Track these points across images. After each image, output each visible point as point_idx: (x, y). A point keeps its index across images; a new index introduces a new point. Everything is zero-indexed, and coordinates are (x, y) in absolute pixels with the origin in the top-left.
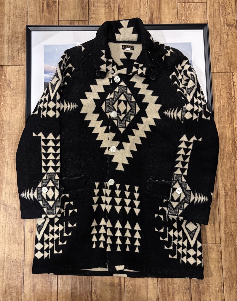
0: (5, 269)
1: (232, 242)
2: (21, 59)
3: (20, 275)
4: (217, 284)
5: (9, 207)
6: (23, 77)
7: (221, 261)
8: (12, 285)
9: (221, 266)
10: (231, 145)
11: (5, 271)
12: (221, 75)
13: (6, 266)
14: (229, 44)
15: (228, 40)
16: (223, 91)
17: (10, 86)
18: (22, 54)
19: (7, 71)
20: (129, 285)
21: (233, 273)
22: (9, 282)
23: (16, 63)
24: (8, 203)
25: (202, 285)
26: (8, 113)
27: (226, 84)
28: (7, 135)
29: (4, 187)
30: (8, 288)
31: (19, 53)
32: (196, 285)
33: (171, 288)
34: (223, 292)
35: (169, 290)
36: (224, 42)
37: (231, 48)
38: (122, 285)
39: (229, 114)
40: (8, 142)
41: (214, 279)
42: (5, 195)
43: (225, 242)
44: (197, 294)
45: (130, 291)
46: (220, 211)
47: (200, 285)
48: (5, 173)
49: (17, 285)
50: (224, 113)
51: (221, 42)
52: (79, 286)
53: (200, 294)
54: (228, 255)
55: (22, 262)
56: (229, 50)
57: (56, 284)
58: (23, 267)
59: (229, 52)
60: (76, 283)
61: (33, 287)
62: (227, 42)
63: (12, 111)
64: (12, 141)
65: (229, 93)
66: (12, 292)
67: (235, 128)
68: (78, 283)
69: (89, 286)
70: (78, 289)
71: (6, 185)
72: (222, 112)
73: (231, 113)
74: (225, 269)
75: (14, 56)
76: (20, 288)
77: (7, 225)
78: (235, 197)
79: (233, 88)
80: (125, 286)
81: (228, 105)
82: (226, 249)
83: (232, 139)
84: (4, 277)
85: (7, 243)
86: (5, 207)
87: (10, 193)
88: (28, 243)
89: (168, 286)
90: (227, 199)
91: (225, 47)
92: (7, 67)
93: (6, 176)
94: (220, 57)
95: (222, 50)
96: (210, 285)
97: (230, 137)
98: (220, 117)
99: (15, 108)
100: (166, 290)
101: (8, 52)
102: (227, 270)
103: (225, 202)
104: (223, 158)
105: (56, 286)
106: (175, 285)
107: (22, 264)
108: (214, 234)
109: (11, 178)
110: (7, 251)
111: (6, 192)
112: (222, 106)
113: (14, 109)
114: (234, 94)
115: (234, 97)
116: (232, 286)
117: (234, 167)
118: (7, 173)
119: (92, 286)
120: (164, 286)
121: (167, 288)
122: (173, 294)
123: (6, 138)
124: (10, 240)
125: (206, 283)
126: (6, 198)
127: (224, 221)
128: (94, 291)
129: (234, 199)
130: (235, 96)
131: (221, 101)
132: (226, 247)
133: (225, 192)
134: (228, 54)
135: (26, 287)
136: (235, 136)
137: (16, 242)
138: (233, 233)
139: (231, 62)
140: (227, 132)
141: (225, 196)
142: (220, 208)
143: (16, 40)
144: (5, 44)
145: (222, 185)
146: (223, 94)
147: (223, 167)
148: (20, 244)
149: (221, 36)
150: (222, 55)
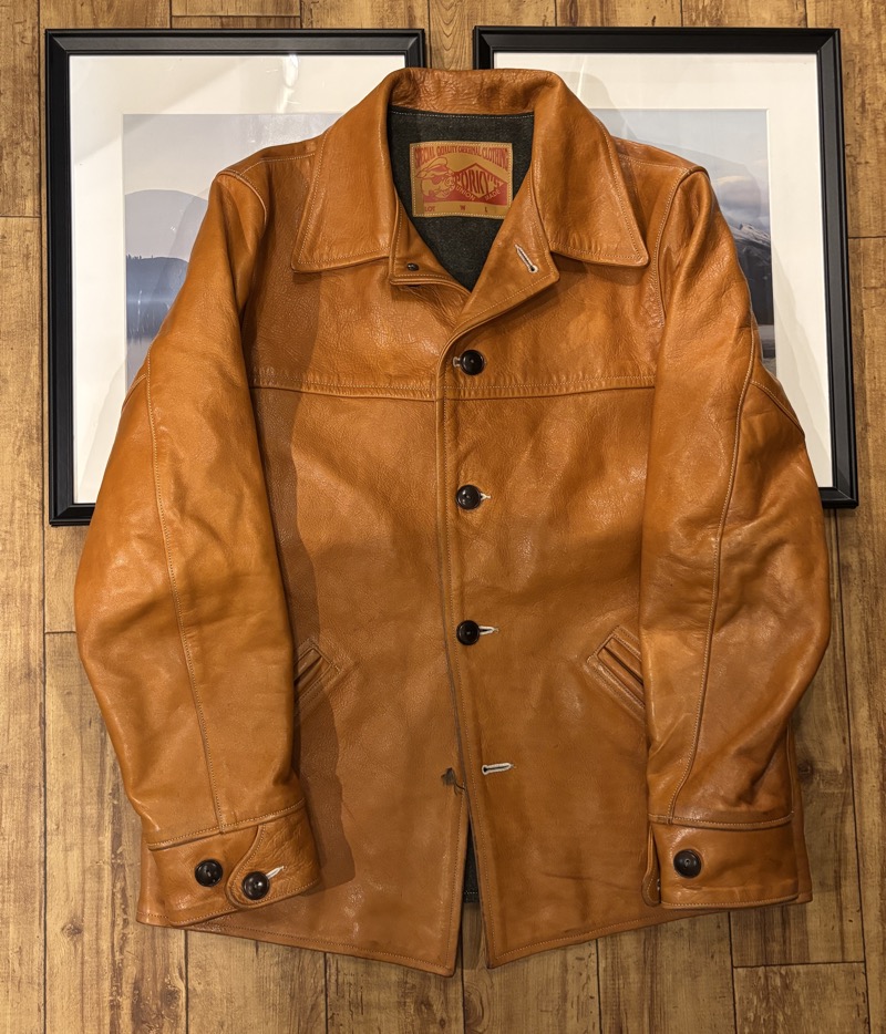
2: (15, 190)
6: (21, 266)
12: (865, 249)
16: (873, 318)
18: (15, 164)
36: (879, 105)
43: (883, 954)
46: (862, 824)
51: (863, 104)
72: (869, 408)
88: (59, 980)
91: (880, 128)
94: (861, 173)
95: (870, 141)
108: (837, 920)
127: (878, 866)
131: (863, 361)
133: (880, 746)
137: (7, 977)
142: (861, 814)
145: (870, 717)
146: (873, 332)
147: (873, 640)
148: (24, 986)
149: (862, 77)
150: (867, 163)
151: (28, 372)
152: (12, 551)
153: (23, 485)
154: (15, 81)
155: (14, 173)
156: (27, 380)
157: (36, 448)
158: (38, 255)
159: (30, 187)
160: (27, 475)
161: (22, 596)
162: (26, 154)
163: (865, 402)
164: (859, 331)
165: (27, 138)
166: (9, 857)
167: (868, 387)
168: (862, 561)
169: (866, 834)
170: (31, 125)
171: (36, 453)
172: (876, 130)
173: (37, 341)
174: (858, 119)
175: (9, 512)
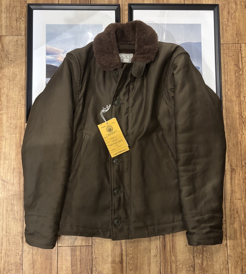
0: (3, 246)
1: (238, 219)
2: (20, 30)
3: (19, 252)
4: (221, 261)
5: (7, 182)
6: (21, 48)
7: (226, 239)
8: (11, 262)
9: (226, 244)
10: (238, 119)
11: (3, 248)
12: (229, 47)
13: (4, 243)
14: (237, 14)
15: (236, 10)
16: (230, 64)
17: (8, 57)
18: (20, 23)
19: (5, 42)
20: (131, 262)
21: (238, 251)
22: (8, 259)
23: (14, 33)
24: (7, 178)
25: (206, 262)
26: (6, 85)
27: (233, 56)
28: (5, 109)
29: (2, 162)
30: (6, 265)
31: (17, 22)
32: (200, 262)
33: (174, 266)
34: (228, 270)
35: (172, 268)
36: (233, 12)
37: (240, 18)
38: (124, 263)
39: (236, 87)
40: (6, 116)
41: (219, 256)
42: (3, 170)
43: (230, 219)
44: (200, 271)
45: (132, 269)
47: (204, 263)
48: (3, 148)
49: (16, 262)
50: (231, 85)
51: (229, 12)
52: (79, 263)
53: (204, 271)
54: (233, 232)
55: (20, 239)
56: (237, 20)
57: (56, 261)
58: (22, 245)
59: (237, 22)
60: (77, 261)
61: (33, 264)
62: (235, 12)
63: (10, 83)
64: (10, 114)
65: (237, 65)
66: (11, 269)
67: (242, 101)
68: (78, 260)
69: (90, 263)
70: (79, 266)
71: (4, 160)
72: (229, 85)
73: (239, 86)
74: (230, 247)
75: (12, 26)
76: (19, 265)
77: (5, 201)
78: (241, 173)
79: (241, 60)
80: (127, 264)
81: (236, 78)
82: (231, 226)
83: (239, 113)
84: (3, 254)
85: (5, 219)
86: (3, 182)
87: (8, 169)
89: (171, 264)
90: (233, 176)
91: (233, 17)
92: (5, 37)
93: (4, 151)
94: (228, 28)
95: (230, 21)
96: (214, 263)
97: (237, 111)
98: (227, 90)
99: (14, 80)
100: (169, 267)
101: (6, 22)
102: (232, 248)
103: (231, 179)
104: (229, 133)
105: (57, 263)
106: (178, 263)
107: (21, 241)
109: (9, 153)
110: (5, 228)
111: (4, 167)
112: (230, 79)
113: (12, 82)
114: (242, 66)
115: (241, 70)
116: (237, 264)
117: (241, 142)
118: (5, 148)
119: (93, 263)
120: (167, 264)
121: (170, 265)
122: (176, 271)
123: (4, 111)
124: (8, 216)
125: (210, 260)
126: (4, 174)
127: (230, 198)
128: (95, 268)
129: (241, 175)
130: (242, 68)
131: (228, 74)
132: (231, 224)
133: (231, 168)
134: (236, 25)
135: (25, 264)
136: (242, 111)
137: (14, 218)
138: (238, 210)
139: (239, 33)
140: (234, 106)
141: (231, 172)
143: (14, 9)
144: (3, 13)
145: (228, 161)
146: (230, 67)
147: (229, 142)
148: (18, 221)
149: (229, 5)
150: (229, 26)
151: (22, 73)
152: (17, 116)
153: (20, 100)
154: (20, 3)
155: (20, 25)
156: (22, 75)
157: (23, 92)
158: (25, 45)
159: (24, 29)
160: (21, 98)
161: (20, 127)
162: (23, 21)
163: (228, 84)
164: (227, 66)
165: (23, 17)
166: (15, 190)
167: (229, 80)
168: (227, 123)
169: (227, 190)
170: (24, 14)
171: (24, 92)
172: (232, 18)
173: (24, 66)
174: (227, 15)
175: (17, 107)
